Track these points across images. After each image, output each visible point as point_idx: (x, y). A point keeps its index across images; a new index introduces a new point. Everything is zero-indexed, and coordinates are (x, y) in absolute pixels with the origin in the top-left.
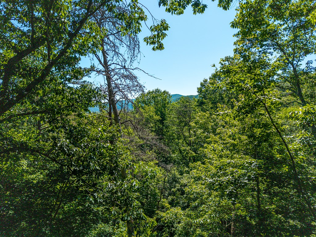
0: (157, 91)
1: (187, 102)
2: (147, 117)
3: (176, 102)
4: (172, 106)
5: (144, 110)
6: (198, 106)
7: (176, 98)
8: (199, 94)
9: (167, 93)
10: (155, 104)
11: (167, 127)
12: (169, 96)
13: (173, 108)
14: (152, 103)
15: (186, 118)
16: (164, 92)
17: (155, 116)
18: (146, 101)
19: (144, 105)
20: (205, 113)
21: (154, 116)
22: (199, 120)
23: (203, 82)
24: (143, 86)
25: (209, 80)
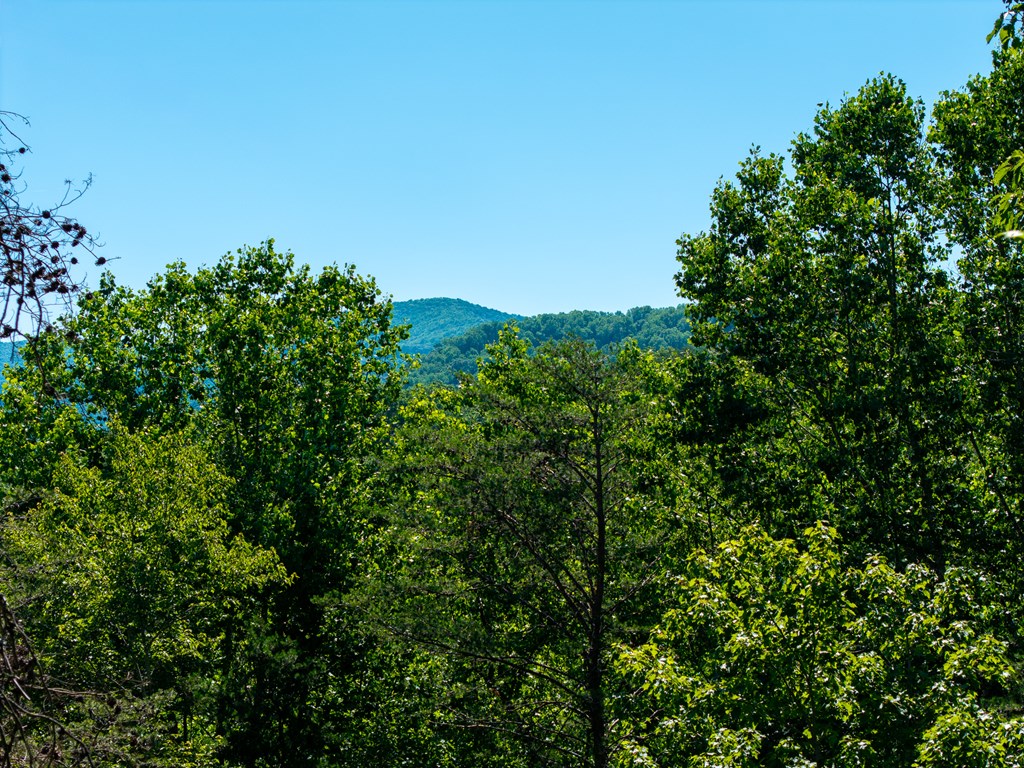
0: (264, 269)
1: (573, 392)
2: (139, 552)
3: (447, 395)
4: (415, 435)
5: (108, 473)
6: (686, 437)
7: (440, 335)
8: (694, 313)
9: (363, 296)
10: (227, 413)
11: (348, 661)
12: (383, 325)
13: (426, 460)
14: (197, 394)
15: (556, 565)
16: (328, 281)
17: (227, 542)
18: (136, 373)
19: (104, 421)
20: (785, 545)
21: (216, 550)
22: (722, 621)
23: (738, 186)
24: (61, 215)
25: (789, 171)
